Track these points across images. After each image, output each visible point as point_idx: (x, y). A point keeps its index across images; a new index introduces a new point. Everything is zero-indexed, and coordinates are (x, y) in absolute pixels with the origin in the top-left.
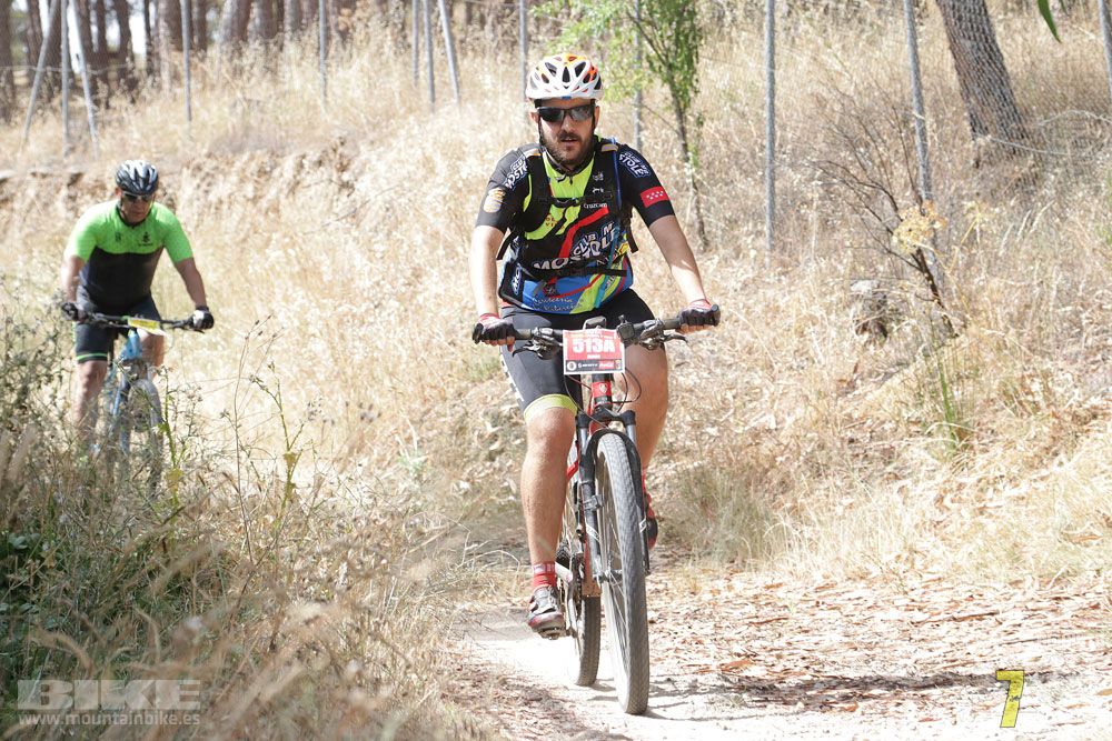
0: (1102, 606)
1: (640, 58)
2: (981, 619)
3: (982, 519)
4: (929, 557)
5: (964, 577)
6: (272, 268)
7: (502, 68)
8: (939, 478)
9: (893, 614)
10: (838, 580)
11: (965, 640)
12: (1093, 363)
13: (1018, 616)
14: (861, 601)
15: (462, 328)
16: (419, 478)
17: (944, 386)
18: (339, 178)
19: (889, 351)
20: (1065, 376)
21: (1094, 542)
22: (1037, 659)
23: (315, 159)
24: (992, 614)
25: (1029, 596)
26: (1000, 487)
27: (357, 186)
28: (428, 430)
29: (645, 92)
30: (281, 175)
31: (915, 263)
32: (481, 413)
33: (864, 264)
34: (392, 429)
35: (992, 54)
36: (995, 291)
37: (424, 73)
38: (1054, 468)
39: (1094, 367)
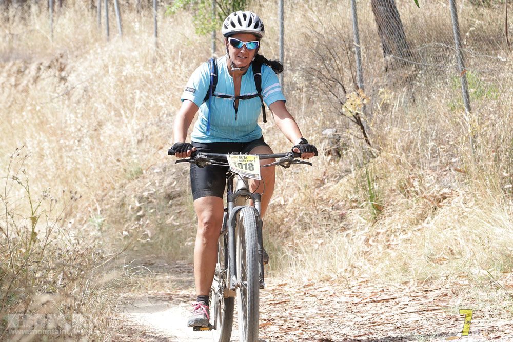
0: (449, 295)
1: (215, 14)
2: (388, 302)
3: (388, 251)
4: (362, 269)
5: (379, 280)
6: (25, 121)
7: (144, 19)
8: (367, 230)
9: (343, 299)
10: (315, 281)
11: (380, 312)
12: (445, 171)
13: (407, 300)
14: (327, 292)
15: (123, 152)
16: (100, 229)
17: (369, 183)
18: (60, 75)
19: (342, 164)
20: (430, 178)
21: (445, 262)
22: (416, 322)
23: (47, 65)
24: (393, 299)
25: (412, 289)
26: (397, 234)
27: (69, 79)
28: (105, 204)
29: (217, 32)
30: (29, 73)
31: (355, 120)
32: (133, 196)
33: (329, 120)
34: (87, 204)
35: (394, 14)
36: (395, 135)
37: (104, 20)
38: (424, 224)
39: (445, 173)
